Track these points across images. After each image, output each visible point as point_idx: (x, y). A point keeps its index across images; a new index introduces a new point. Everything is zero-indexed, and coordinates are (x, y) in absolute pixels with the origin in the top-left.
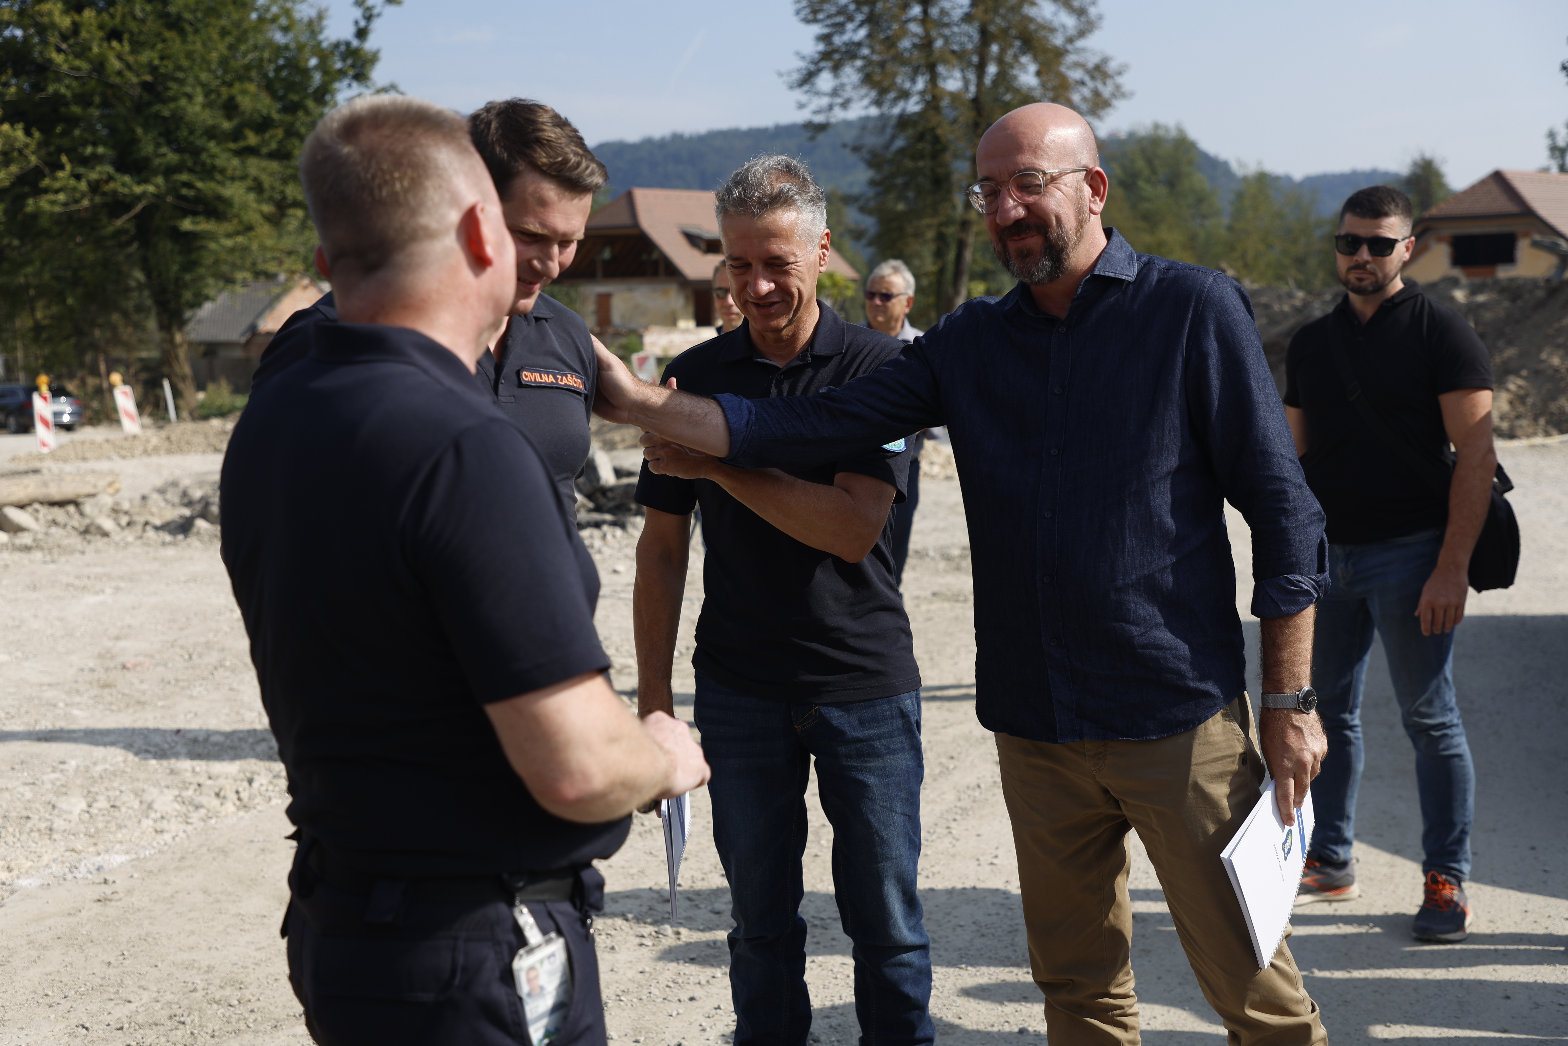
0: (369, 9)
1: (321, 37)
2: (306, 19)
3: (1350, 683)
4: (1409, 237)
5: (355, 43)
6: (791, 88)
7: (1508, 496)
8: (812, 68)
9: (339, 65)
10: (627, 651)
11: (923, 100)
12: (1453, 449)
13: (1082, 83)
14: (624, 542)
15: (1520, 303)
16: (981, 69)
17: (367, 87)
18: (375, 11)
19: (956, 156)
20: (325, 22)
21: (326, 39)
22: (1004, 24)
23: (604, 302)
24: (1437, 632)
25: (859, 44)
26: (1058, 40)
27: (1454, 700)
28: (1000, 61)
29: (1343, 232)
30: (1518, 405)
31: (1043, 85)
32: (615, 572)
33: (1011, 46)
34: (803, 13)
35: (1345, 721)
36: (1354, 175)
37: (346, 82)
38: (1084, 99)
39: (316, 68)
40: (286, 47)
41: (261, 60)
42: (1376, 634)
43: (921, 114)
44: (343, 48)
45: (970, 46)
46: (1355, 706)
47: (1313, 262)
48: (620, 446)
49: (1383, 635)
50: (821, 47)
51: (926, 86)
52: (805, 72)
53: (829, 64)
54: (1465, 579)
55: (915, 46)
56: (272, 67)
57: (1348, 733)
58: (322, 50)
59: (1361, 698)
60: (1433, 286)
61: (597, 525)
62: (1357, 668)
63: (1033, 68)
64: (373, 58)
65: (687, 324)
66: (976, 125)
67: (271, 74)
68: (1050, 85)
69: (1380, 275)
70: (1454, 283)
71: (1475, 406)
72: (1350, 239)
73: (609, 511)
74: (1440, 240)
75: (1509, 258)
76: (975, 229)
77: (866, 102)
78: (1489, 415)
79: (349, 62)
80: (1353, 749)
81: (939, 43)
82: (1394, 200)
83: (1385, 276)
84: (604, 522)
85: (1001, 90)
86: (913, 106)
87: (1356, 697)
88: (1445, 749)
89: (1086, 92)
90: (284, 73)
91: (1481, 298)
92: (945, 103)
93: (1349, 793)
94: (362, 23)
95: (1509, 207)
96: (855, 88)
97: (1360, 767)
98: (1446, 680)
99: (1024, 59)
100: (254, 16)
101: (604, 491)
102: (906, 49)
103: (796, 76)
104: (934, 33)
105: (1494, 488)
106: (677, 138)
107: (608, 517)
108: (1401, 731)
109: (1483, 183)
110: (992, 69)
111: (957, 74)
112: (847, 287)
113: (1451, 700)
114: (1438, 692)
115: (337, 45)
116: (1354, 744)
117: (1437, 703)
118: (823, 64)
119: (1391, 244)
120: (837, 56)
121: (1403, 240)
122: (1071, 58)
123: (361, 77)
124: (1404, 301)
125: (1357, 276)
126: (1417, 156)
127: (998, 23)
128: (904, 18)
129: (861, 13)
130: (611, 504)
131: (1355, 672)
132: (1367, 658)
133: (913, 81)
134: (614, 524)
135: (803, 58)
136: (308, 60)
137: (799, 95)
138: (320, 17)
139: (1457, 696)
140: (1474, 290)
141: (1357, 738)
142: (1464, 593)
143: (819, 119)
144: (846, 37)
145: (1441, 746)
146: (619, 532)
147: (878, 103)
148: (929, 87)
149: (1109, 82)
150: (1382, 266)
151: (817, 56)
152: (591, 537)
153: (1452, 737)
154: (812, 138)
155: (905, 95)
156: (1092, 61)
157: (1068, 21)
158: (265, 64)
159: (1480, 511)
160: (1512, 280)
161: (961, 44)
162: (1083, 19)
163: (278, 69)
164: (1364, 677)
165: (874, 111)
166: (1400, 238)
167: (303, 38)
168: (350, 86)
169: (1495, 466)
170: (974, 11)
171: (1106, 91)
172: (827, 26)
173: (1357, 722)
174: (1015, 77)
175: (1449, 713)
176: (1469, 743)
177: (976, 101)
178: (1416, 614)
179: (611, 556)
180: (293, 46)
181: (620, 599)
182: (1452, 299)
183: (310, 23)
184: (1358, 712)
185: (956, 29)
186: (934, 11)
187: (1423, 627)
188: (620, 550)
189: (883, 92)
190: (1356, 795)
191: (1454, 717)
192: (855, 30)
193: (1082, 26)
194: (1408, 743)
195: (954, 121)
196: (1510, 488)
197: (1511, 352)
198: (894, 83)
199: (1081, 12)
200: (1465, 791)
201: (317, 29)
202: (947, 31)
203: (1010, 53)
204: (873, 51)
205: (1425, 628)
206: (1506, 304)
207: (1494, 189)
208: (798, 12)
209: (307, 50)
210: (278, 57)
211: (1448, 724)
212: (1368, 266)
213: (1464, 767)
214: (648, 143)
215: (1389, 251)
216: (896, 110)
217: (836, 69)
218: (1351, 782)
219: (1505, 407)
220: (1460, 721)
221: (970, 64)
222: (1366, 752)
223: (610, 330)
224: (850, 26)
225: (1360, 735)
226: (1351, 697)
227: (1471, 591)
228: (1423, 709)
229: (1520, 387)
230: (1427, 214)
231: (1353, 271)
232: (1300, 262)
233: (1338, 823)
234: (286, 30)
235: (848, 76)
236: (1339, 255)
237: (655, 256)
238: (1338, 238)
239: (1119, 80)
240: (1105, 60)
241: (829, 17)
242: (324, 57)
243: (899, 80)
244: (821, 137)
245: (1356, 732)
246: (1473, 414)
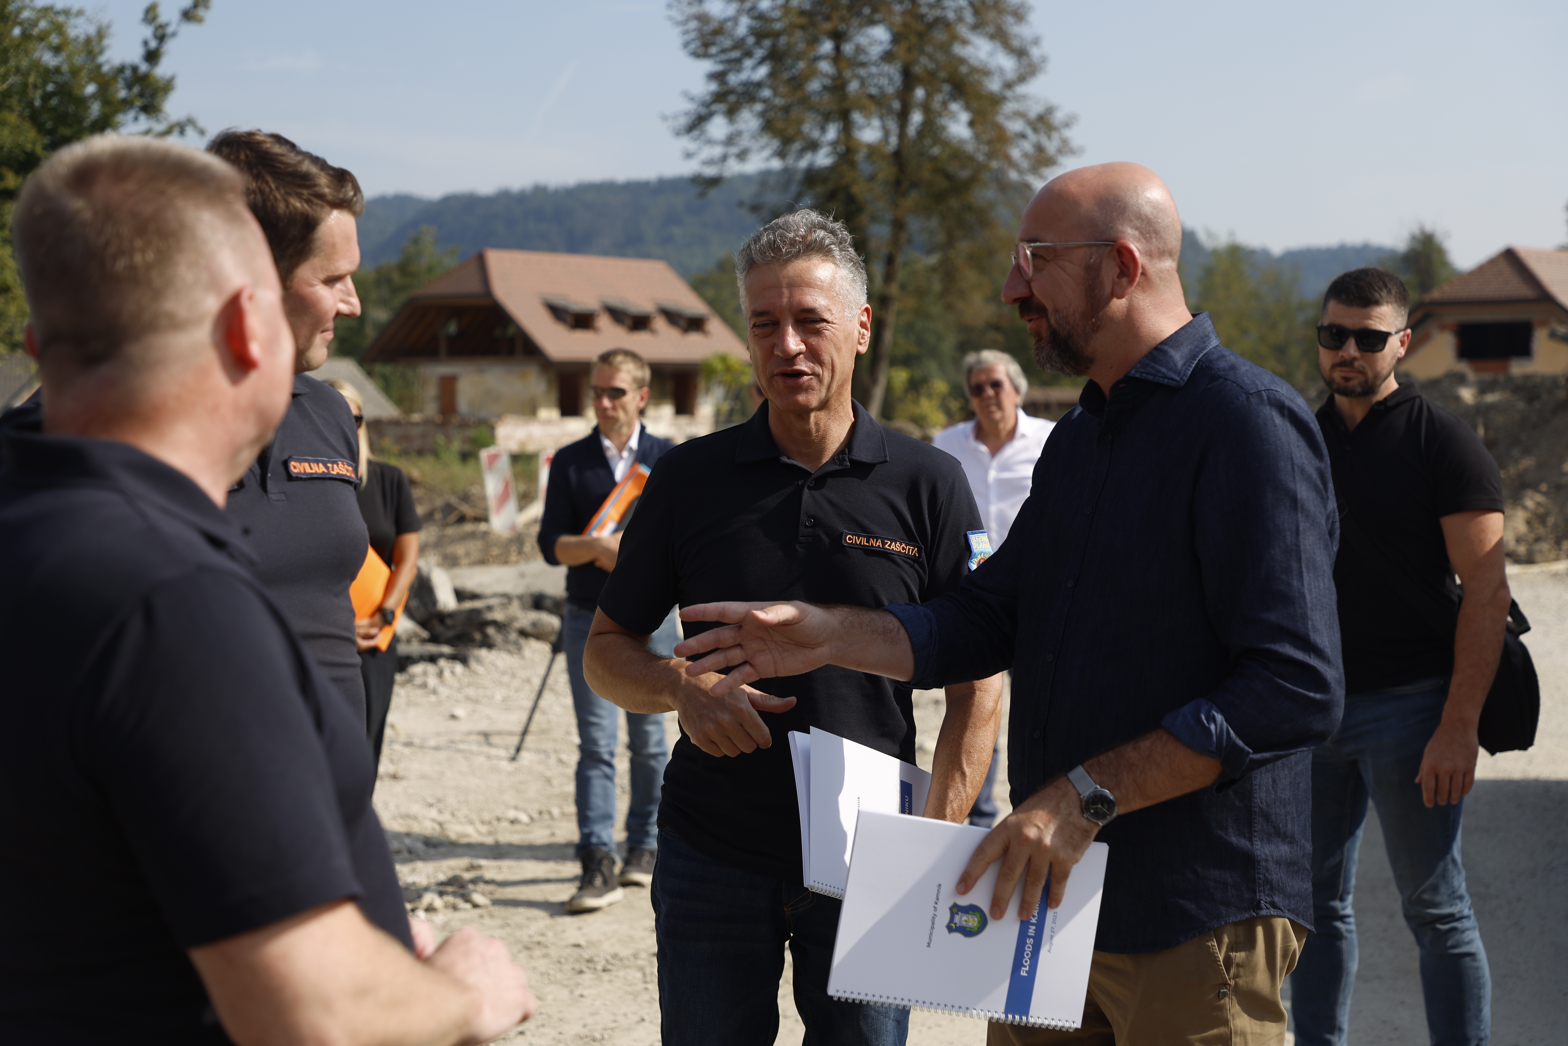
0: (162, 27)
1: (102, 59)
2: (82, 37)
3: (1340, 863)
4: (1405, 329)
5: (144, 67)
6: (678, 134)
7: (1524, 638)
8: (703, 111)
9: (122, 94)
10: (466, 817)
11: (834, 152)
12: (1458, 581)
13: (1023, 136)
14: (466, 680)
15: (1537, 405)
16: (903, 117)
17: (158, 120)
18: (170, 30)
19: (874, 219)
20: (106, 42)
21: (107, 61)
22: (931, 66)
23: (448, 386)
24: (1443, 803)
25: (759, 85)
26: (994, 85)
27: (1464, 885)
28: (926, 108)
29: (1326, 322)
30: (1536, 525)
31: (977, 137)
32: (453, 717)
33: (939, 91)
34: (693, 46)
35: (1334, 910)
36: (1340, 252)
37: (131, 114)
38: (1026, 155)
39: (94, 96)
40: (57, 70)
41: (25, 85)
42: (1370, 803)
43: (833, 168)
44: (128, 73)
45: (890, 90)
46: (1346, 892)
47: (1295, 352)
48: (464, 561)
49: (1378, 806)
50: (713, 87)
51: (839, 137)
52: (694, 117)
53: (720, 107)
54: (1475, 739)
55: (825, 88)
56: (39, 93)
57: (1339, 924)
58: (103, 76)
59: (1353, 882)
60: (1434, 383)
61: (432, 659)
62: (1347, 845)
63: (964, 117)
64: (167, 87)
65: (549, 413)
66: (898, 183)
67: (37, 103)
68: (985, 137)
69: (1370, 374)
70: (1460, 379)
71: (1483, 531)
72: (1334, 331)
73: (449, 642)
74: (1443, 328)
75: (1524, 351)
76: (895, 307)
77: (767, 152)
78: (1500, 542)
79: (136, 90)
80: (1344, 945)
81: (853, 86)
82: (1386, 286)
83: (1376, 376)
84: (441, 655)
85: (928, 142)
86: (823, 159)
87: (1347, 881)
88: (1454, 947)
89: (1027, 146)
90: (54, 102)
91: (1491, 398)
92: (860, 156)
93: (1341, 1000)
94: (153, 44)
95: (1523, 290)
96: (754, 137)
97: (1353, 966)
98: (1454, 861)
99: (954, 107)
100: (17, 31)
101: (443, 617)
102: (815, 93)
103: (683, 121)
104: (848, 73)
105: (1509, 629)
106: (539, 191)
107: (446, 649)
108: (1401, 922)
109: (1492, 262)
110: (917, 118)
111: (876, 122)
112: (743, 373)
113: (1460, 886)
114: (1444, 876)
115: (121, 69)
116: (1346, 938)
117: (1443, 889)
118: (715, 107)
119: (1382, 338)
120: (732, 98)
121: (1396, 333)
122: (1010, 107)
123: (150, 108)
124: (1399, 404)
125: (1343, 374)
126: (1416, 231)
127: (922, 65)
128: (812, 55)
129: (762, 48)
130: (450, 634)
131: (1345, 849)
132: (1360, 833)
133: (823, 130)
134: (453, 658)
135: (692, 99)
136: (84, 87)
137: (686, 143)
138: (101, 34)
139: (1467, 879)
140: (1483, 389)
141: (1350, 931)
142: (1475, 756)
143: (710, 171)
144: (744, 76)
145: (1449, 943)
146: (459, 668)
147: (781, 154)
148: (843, 137)
149: (1055, 136)
150: (1373, 364)
151: (708, 98)
152: (425, 673)
153: (1463, 932)
154: (702, 195)
155: (813, 146)
156: (1034, 110)
157: (1006, 63)
158: (30, 90)
159: (1492, 657)
160: (1527, 377)
161: (880, 88)
162: (1024, 61)
163: (46, 97)
164: (1356, 856)
165: (776, 164)
166: (1393, 331)
167: (79, 60)
168: (136, 119)
169: (1509, 602)
170: (895, 49)
171: (1051, 146)
172: (721, 62)
173: (1349, 911)
174: (944, 128)
175: (1458, 901)
176: (1482, 936)
177: (897, 156)
178: (1417, 780)
179: (448, 697)
180: (65, 68)
181: (458, 751)
182: (1458, 399)
183: (88, 41)
184: (1350, 898)
185: (874, 70)
186: (848, 48)
187: (1425, 796)
188: (460, 689)
189: (786, 141)
190: (1349, 1002)
191: (1464, 907)
192: (754, 68)
193: (1022, 71)
194: (1409, 937)
195: (872, 178)
196: (1528, 629)
197: (1527, 462)
198: (799, 132)
199: (1020, 53)
200: (1479, 999)
201: (96, 50)
202: (862, 72)
203: (938, 98)
204: (776, 94)
205: (1427, 798)
206: (1521, 405)
207: (1507, 270)
208: (686, 45)
209: (84, 74)
210: (45, 83)
211: (1458, 916)
212: (1356, 364)
213: (1477, 968)
214: (504, 197)
215: (1380, 347)
216: (803, 164)
217: (731, 113)
218: (1343, 985)
219: (1522, 528)
220: (1472, 912)
221: (890, 110)
222: (1361, 946)
223: (455, 420)
224: (748, 63)
225: (1353, 927)
226: (1342, 880)
227: (1482, 752)
228: (1426, 896)
229: (1539, 504)
230: (1428, 297)
231: (1339, 369)
232: (1280, 351)
233: (1328, 1036)
234: (57, 50)
235: (746, 122)
236: (1321, 350)
237: (511, 331)
238: (1320, 329)
239: (1067, 133)
240: (1050, 110)
241: (723, 51)
242: (105, 83)
243: (806, 128)
244: (713, 193)
245: (1349, 923)
246: (1481, 541)
